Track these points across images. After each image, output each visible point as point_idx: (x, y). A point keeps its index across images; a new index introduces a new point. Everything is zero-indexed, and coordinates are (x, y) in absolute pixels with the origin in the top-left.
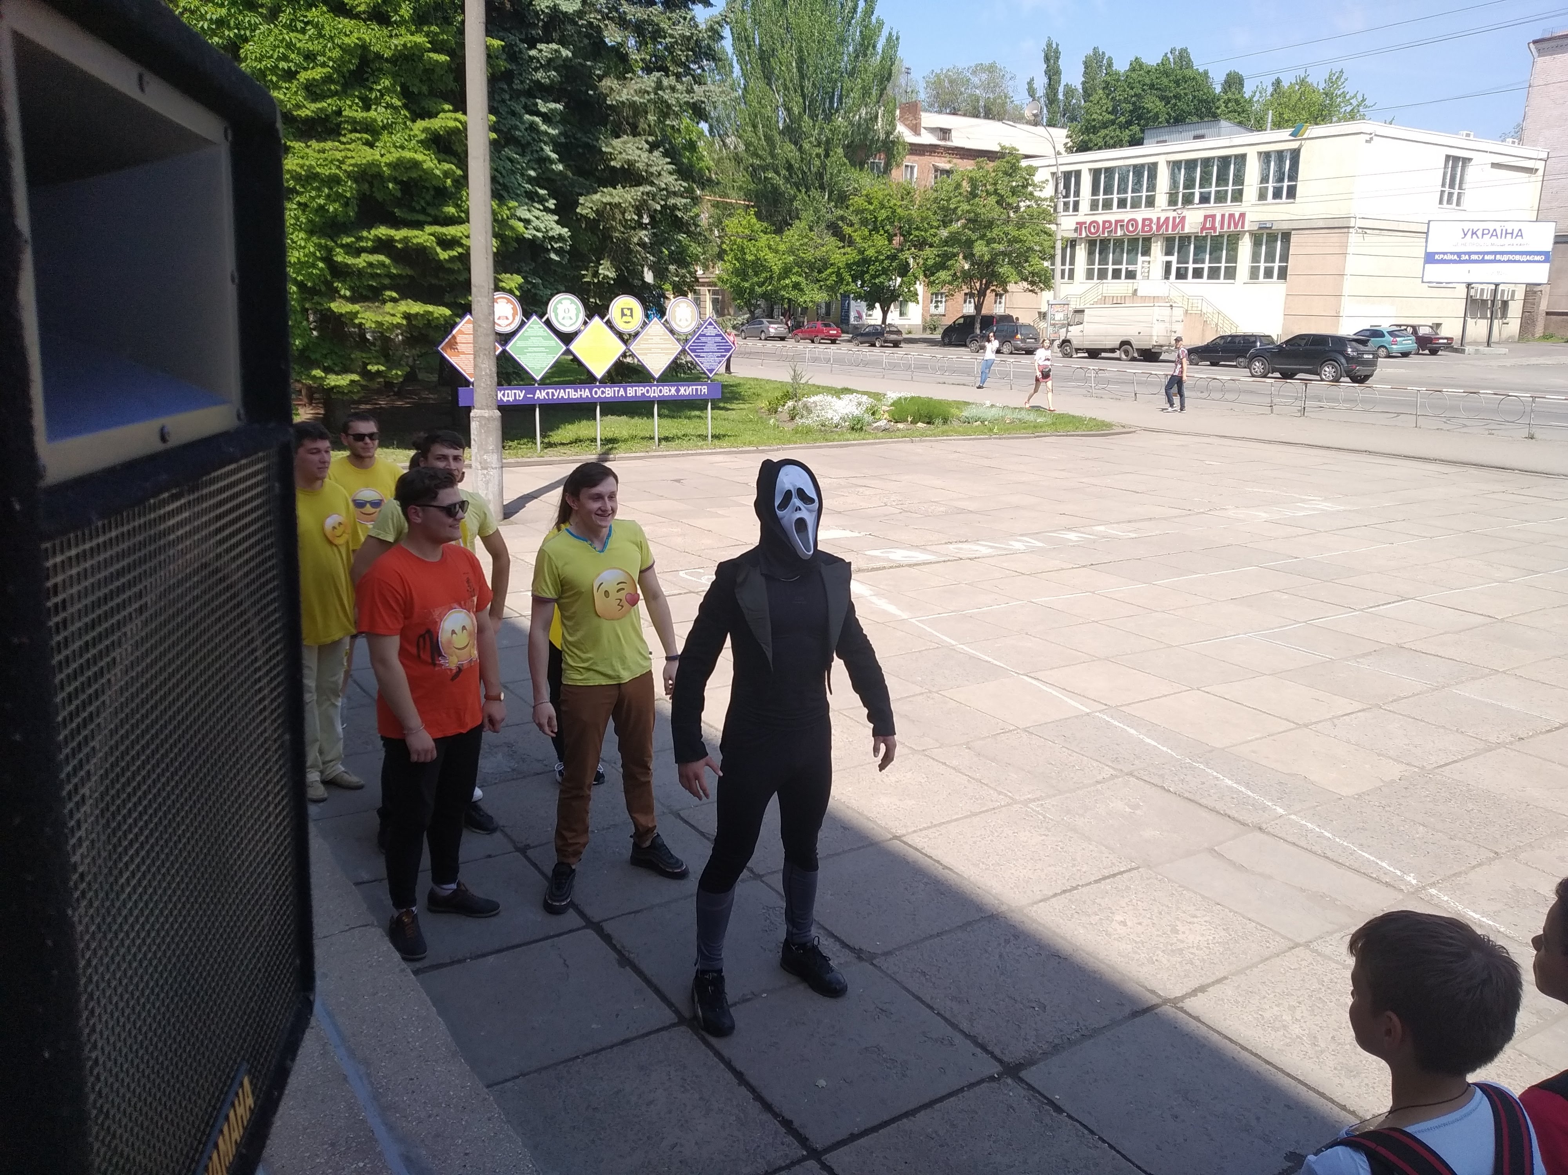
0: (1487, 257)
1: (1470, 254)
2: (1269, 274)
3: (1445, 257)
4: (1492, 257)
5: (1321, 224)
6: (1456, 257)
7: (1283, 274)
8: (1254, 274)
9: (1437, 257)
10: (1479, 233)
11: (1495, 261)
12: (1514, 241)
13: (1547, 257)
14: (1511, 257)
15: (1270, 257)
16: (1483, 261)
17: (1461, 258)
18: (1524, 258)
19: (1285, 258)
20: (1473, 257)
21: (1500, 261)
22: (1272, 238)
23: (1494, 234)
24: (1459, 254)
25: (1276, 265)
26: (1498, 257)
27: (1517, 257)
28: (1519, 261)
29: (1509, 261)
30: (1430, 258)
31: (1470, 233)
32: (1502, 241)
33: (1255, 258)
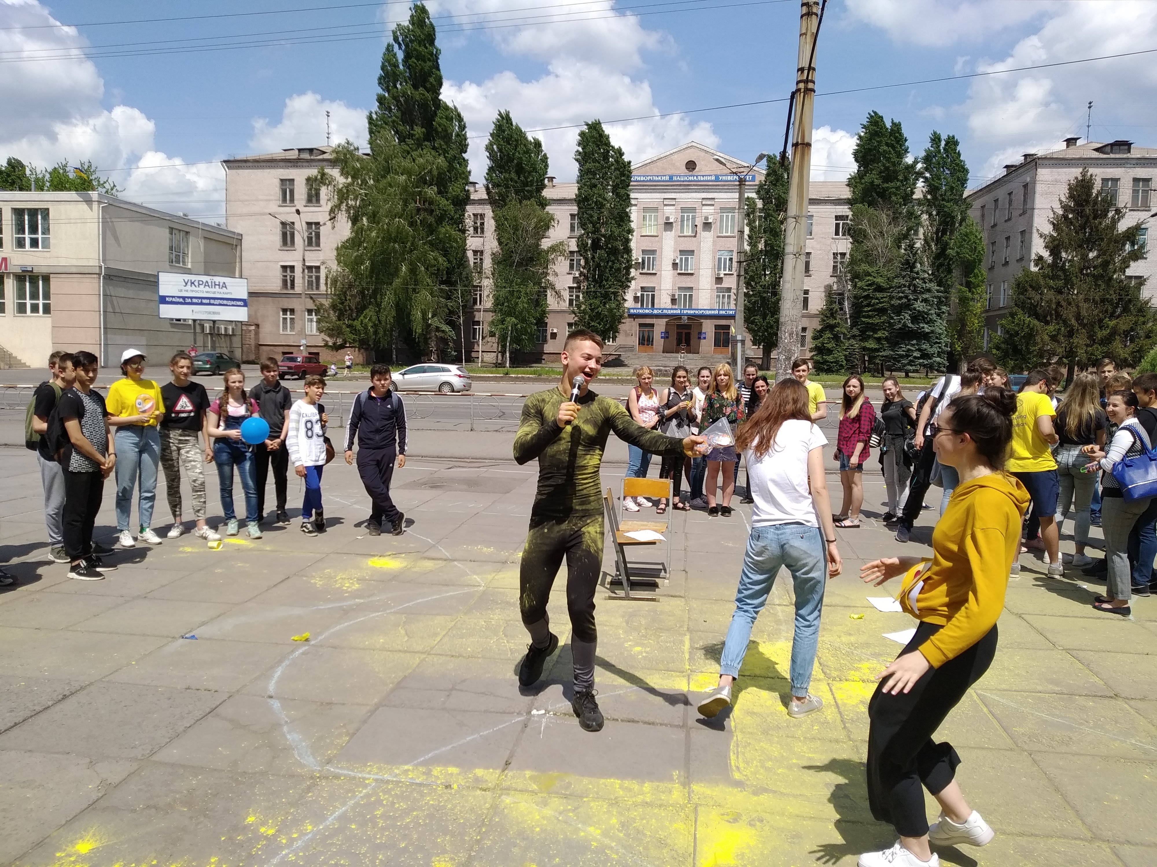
0: (204, 301)
1: (191, 298)
2: (35, 309)
3: (174, 300)
4: (207, 301)
5: (74, 270)
6: (181, 300)
7: (47, 309)
8: (21, 308)
9: (167, 299)
10: (196, 283)
11: (210, 304)
12: (220, 290)
13: (245, 303)
14: (221, 302)
15: (34, 296)
16: (202, 304)
17: (184, 301)
18: (230, 303)
19: (47, 296)
20: (194, 301)
21: (213, 305)
22: (34, 279)
23: (206, 284)
24: (184, 298)
25: (41, 302)
26: (212, 301)
27: (225, 302)
28: (227, 305)
29: (220, 305)
30: (163, 300)
31: (189, 283)
32: (213, 290)
33: (21, 295)
